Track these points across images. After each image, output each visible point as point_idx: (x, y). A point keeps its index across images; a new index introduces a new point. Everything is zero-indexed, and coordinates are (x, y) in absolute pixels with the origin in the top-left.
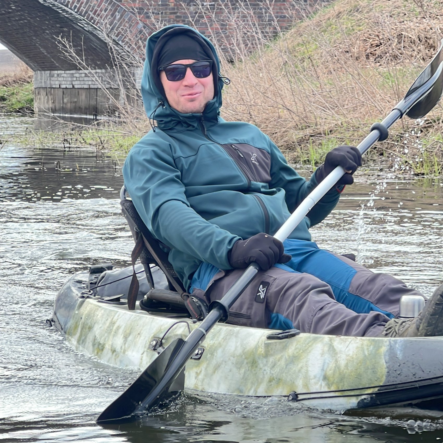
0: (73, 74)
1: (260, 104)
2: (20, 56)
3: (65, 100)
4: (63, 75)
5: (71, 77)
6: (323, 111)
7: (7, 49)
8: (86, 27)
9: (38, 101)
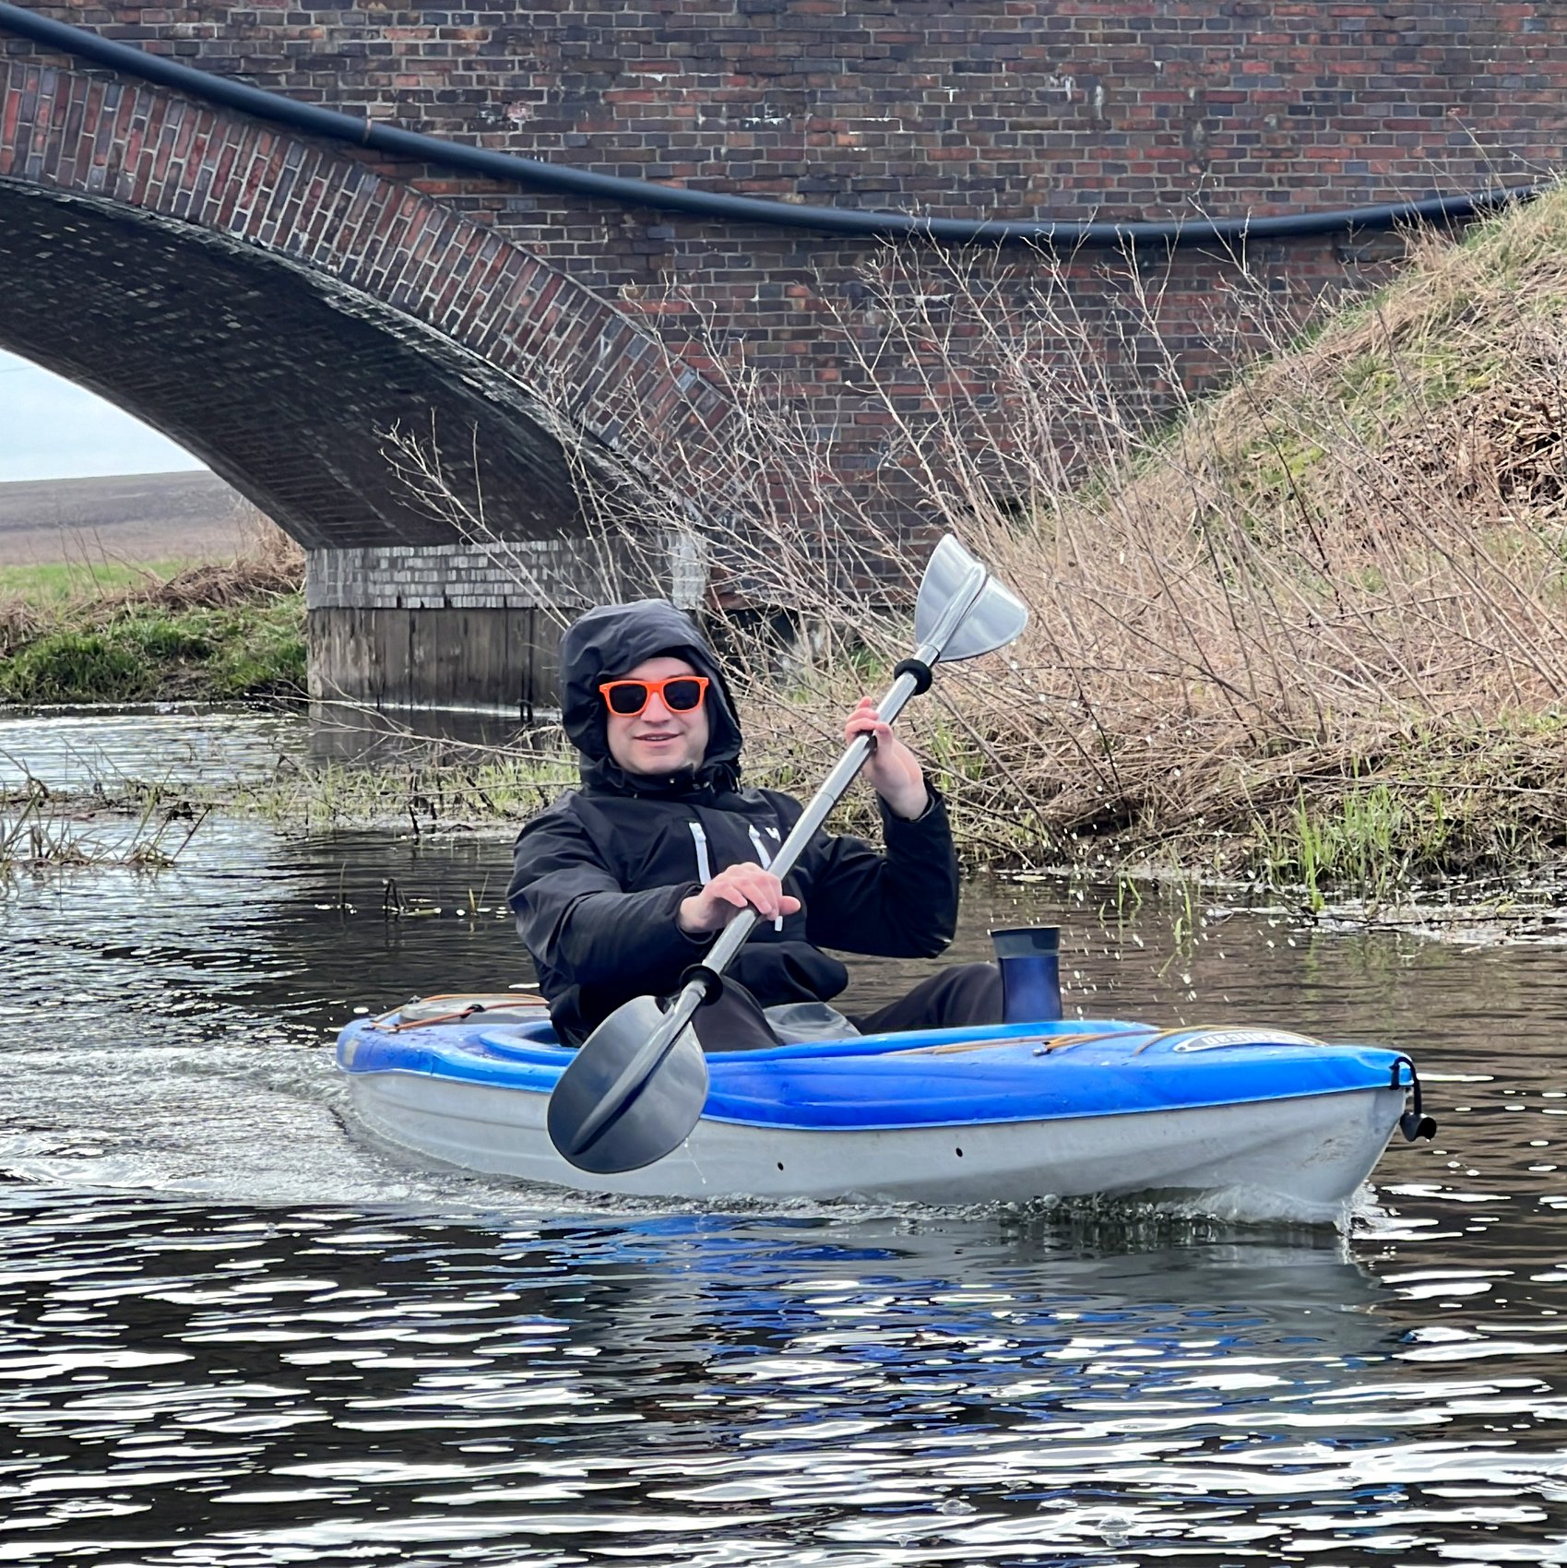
0: (445, 557)
1: (1118, 665)
2: (258, 497)
3: (420, 653)
4: (410, 562)
5: (439, 570)
6: (1346, 689)
7: (204, 467)
8: (491, 389)
9: (322, 655)
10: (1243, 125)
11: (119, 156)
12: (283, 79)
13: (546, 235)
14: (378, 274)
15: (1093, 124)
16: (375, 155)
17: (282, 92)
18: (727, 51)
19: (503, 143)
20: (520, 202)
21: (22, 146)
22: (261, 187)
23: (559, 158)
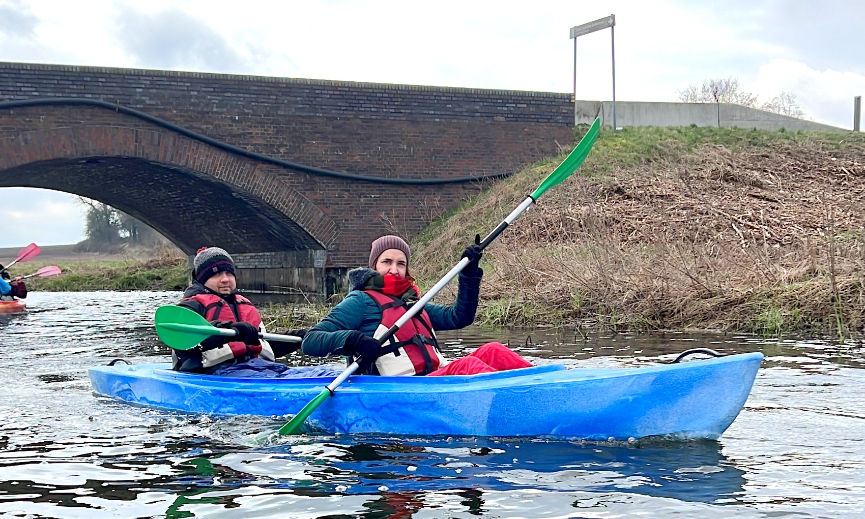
4: (255, 257)
10: (443, 157)
11: (188, 157)
12: (227, 140)
13: (289, 179)
14: (250, 188)
15: (410, 156)
16: (249, 158)
17: (227, 143)
18: (329, 136)
19: (279, 157)
20: (283, 171)
21: (165, 155)
22: (222, 165)
23: (292, 161)
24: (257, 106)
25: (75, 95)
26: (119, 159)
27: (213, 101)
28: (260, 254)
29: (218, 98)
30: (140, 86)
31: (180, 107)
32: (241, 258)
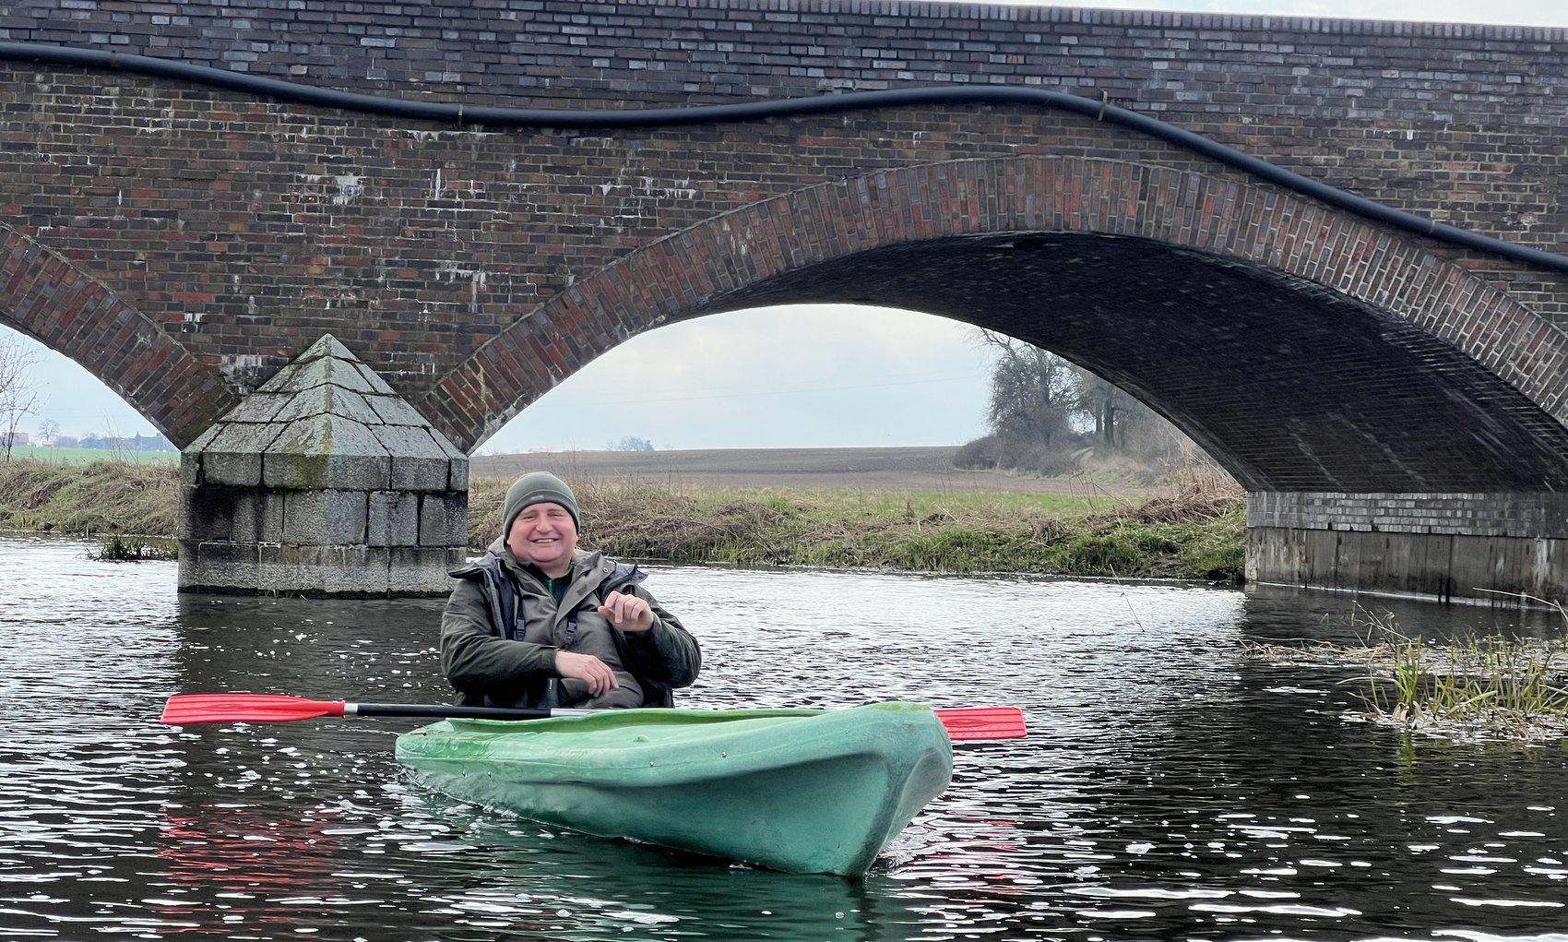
11: (1273, 238)
12: (1378, 193)
13: (1540, 298)
14: (1431, 319)
16: (1435, 242)
17: (1378, 201)
19: (1516, 239)
20: (1525, 276)
21: (1213, 230)
22: (1361, 261)
23: (1552, 249)
24: (1469, 103)
25: (1002, 80)
26: (1095, 241)
27: (1350, 92)
28: (1445, 497)
29: (1364, 83)
30: (1164, 55)
31: (1262, 109)
32: (1389, 504)
